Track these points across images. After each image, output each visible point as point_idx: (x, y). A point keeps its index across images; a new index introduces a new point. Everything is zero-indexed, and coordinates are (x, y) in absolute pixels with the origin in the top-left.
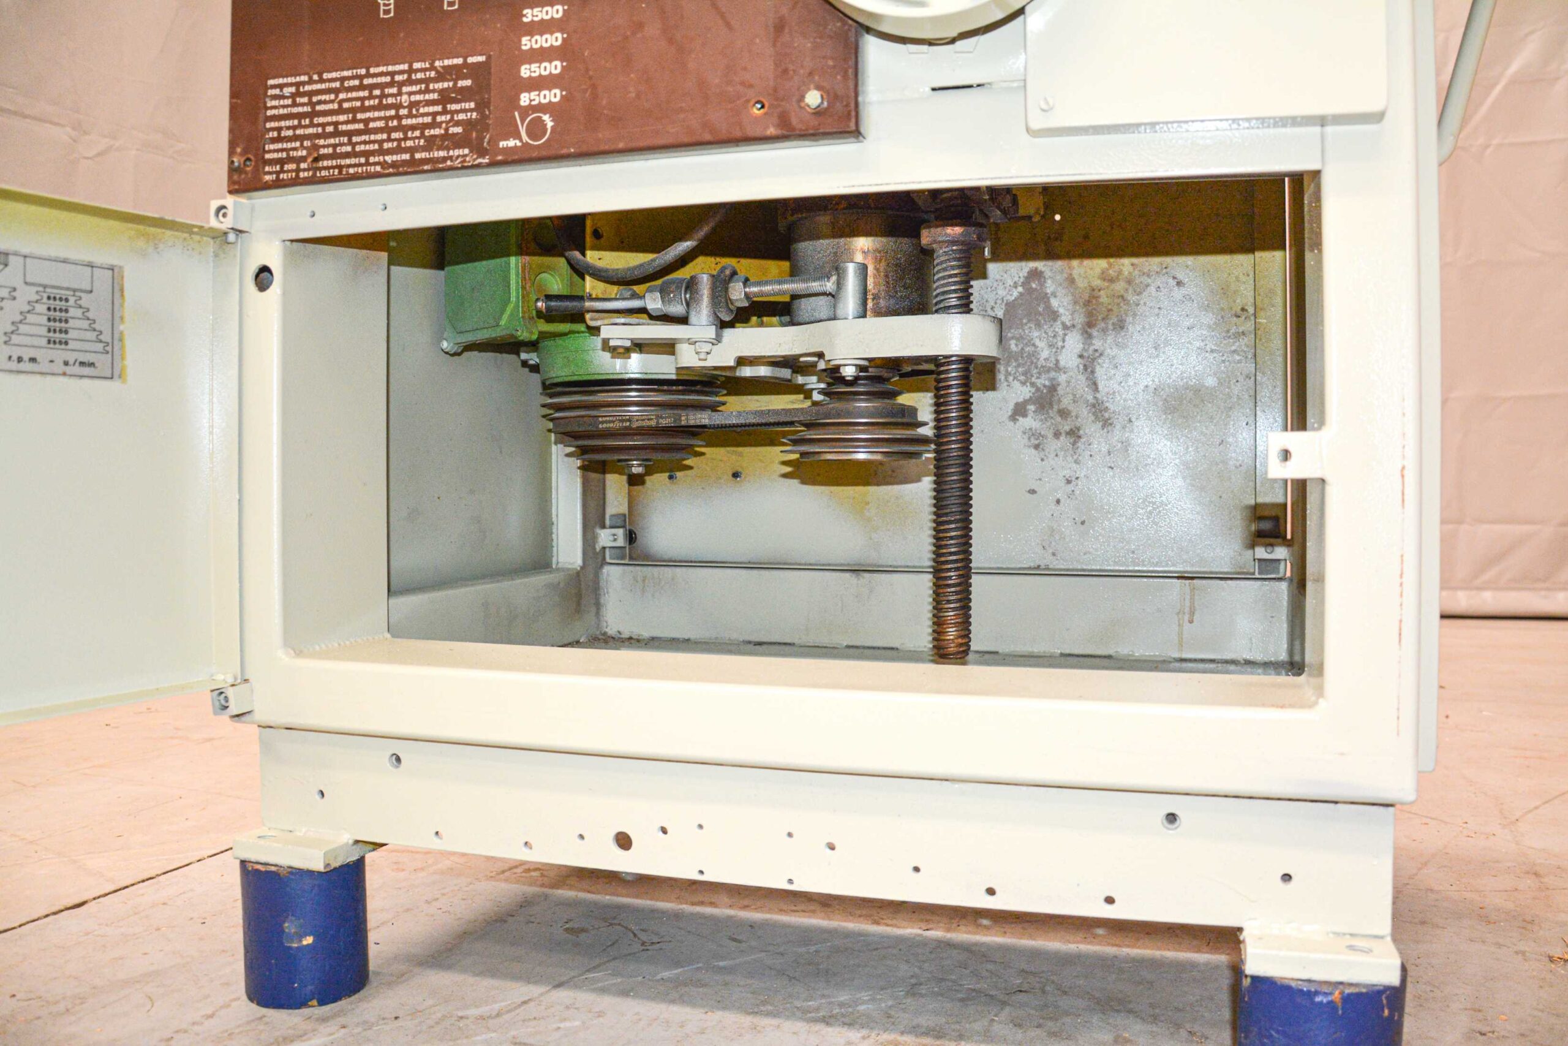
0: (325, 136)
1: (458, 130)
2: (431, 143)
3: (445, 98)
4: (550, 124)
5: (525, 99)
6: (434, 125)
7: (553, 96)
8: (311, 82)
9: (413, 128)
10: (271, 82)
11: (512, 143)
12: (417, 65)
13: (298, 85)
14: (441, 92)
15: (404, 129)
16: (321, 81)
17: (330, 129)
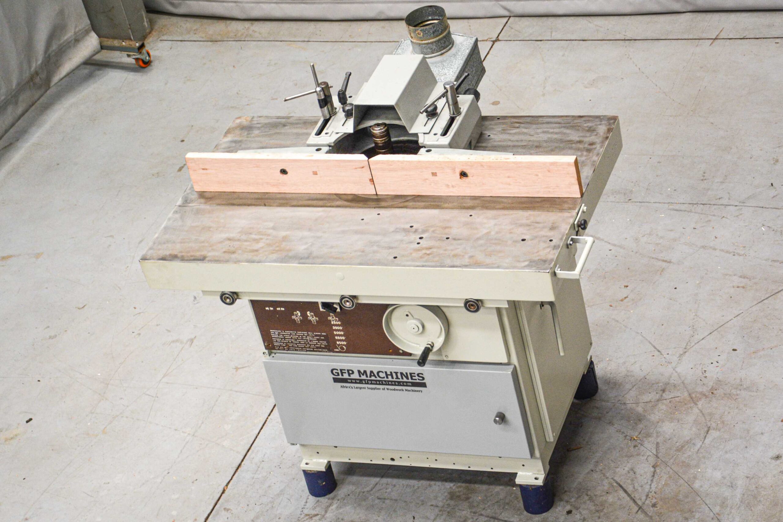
0: (289, 343)
1: (323, 346)
2: (317, 348)
3: (318, 340)
4: (345, 348)
5: (338, 343)
6: (317, 344)
7: (345, 343)
8: (282, 332)
9: (312, 344)
10: (271, 331)
11: (337, 350)
12: (309, 333)
13: (279, 332)
14: (317, 339)
15: (310, 344)
16: (285, 332)
17: (290, 342)
